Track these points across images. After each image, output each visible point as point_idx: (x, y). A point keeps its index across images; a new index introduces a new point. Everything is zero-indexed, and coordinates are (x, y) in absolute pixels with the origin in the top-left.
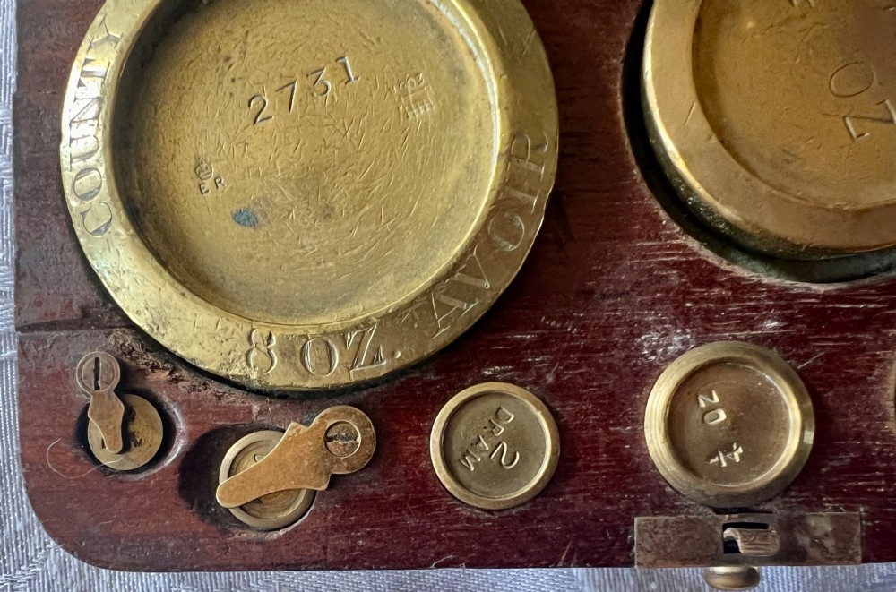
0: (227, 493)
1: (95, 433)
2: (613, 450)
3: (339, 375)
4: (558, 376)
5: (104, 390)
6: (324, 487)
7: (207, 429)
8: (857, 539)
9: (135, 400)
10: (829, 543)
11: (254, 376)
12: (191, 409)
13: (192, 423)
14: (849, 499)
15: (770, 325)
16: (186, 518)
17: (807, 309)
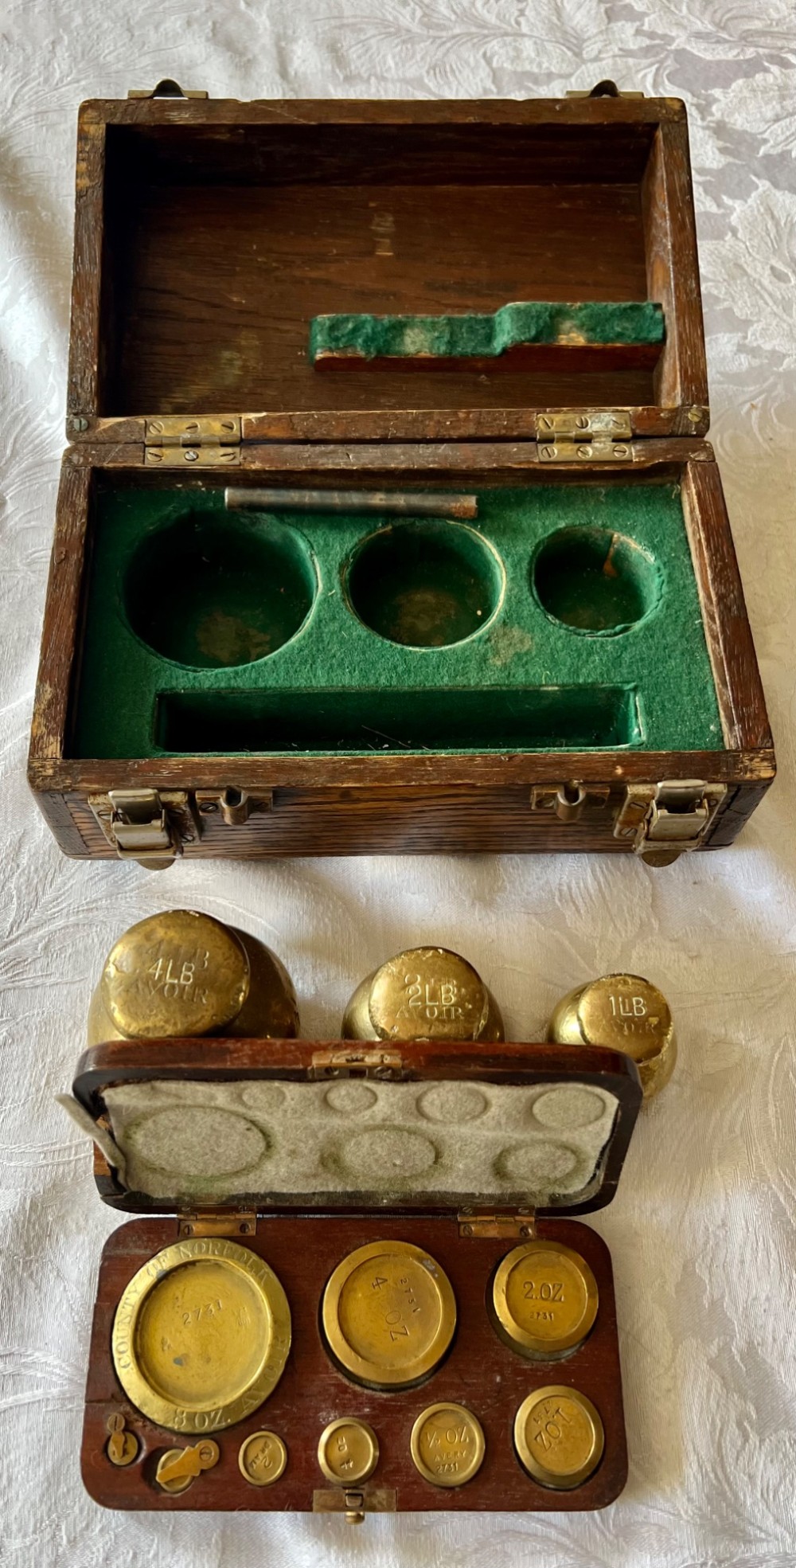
0: (160, 1476)
1: (112, 1448)
2: (308, 1461)
3: (207, 1427)
4: (289, 1429)
5: (118, 1430)
6: (197, 1475)
7: (153, 1448)
8: (394, 1500)
9: (129, 1435)
10: (385, 1503)
11: (176, 1427)
12: (149, 1439)
13: (149, 1445)
14: (392, 1485)
15: (367, 1410)
16: (142, 1487)
17: (380, 1404)
